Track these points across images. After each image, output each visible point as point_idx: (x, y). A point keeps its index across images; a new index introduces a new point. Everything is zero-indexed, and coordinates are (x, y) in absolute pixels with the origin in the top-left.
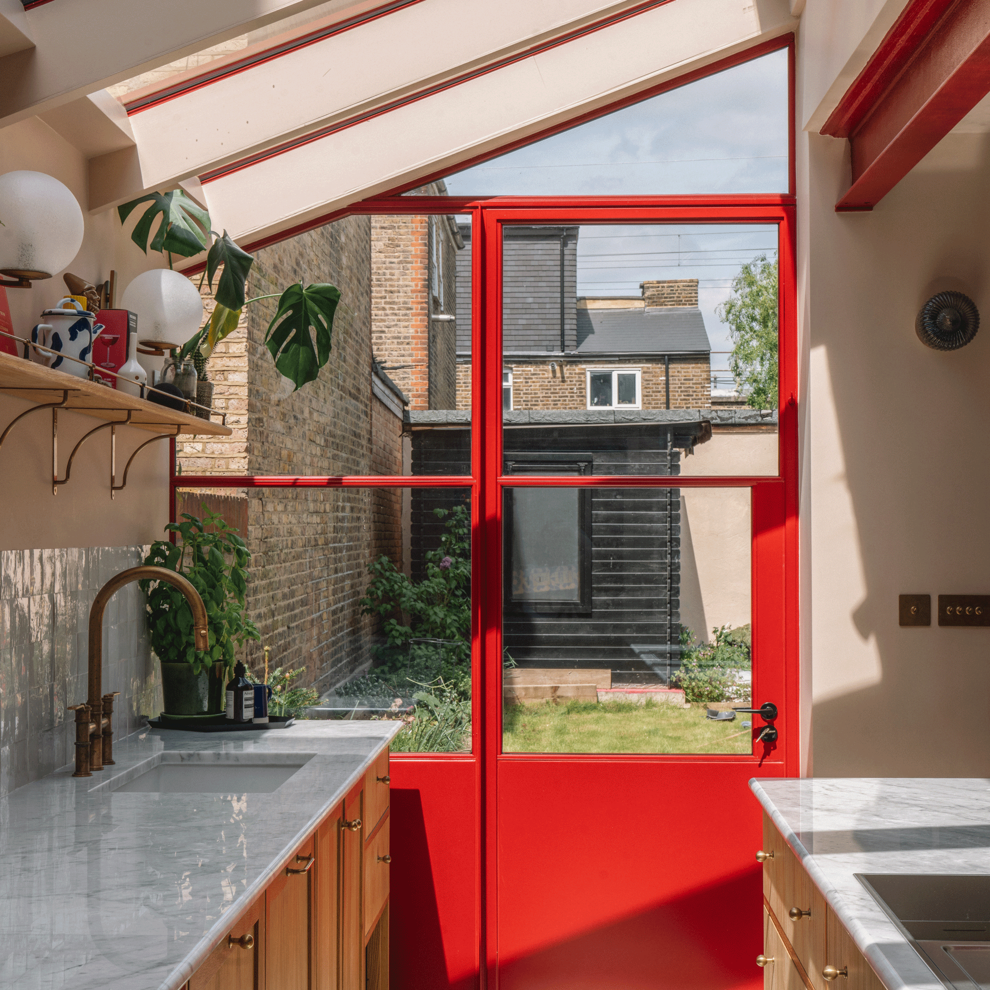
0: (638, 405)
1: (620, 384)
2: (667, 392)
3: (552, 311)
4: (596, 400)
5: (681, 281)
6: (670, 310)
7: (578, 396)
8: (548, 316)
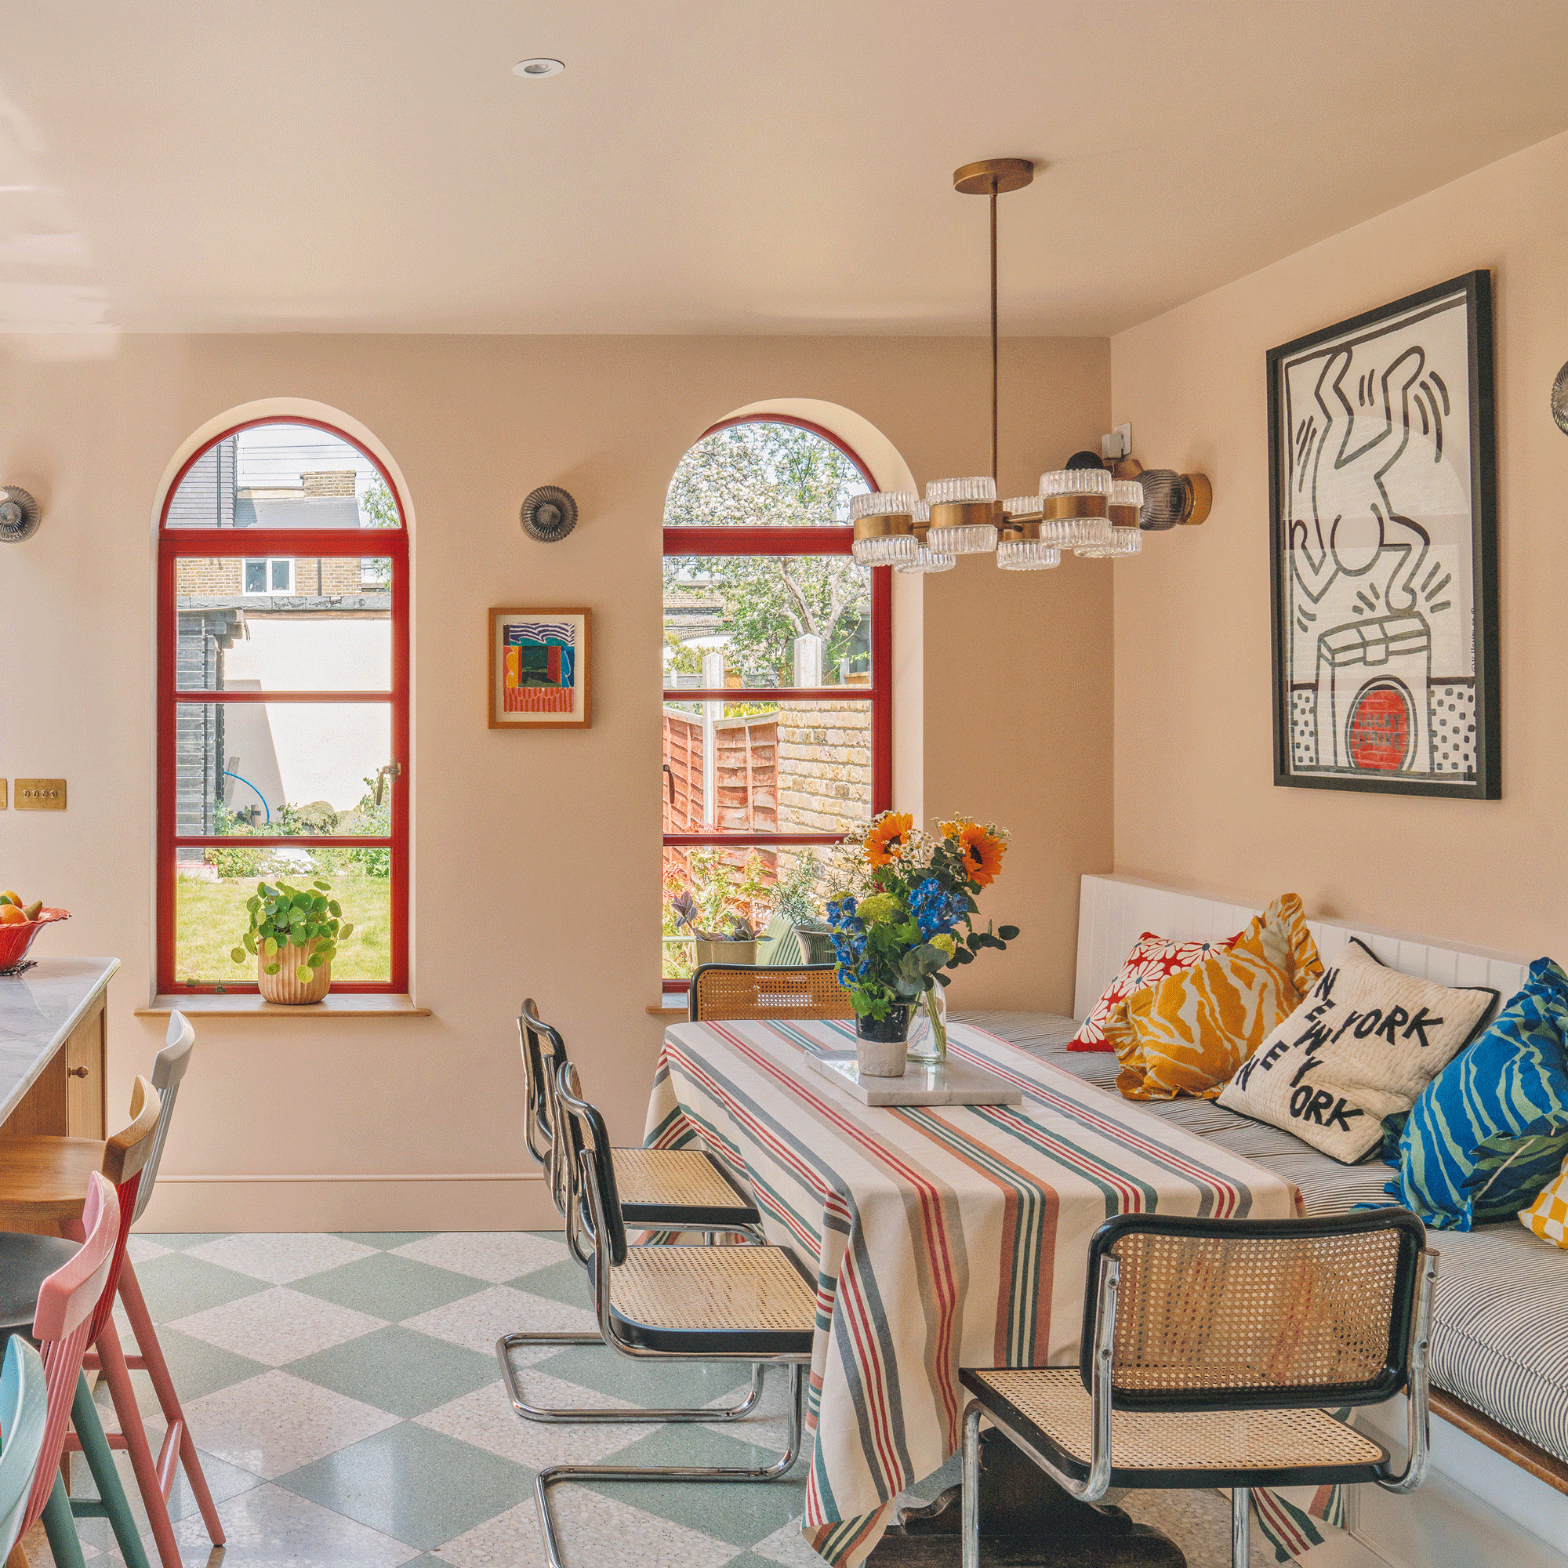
0: (291, 591)
1: (274, 571)
2: (320, 578)
3: (208, 501)
4: (251, 586)
5: (339, 473)
6: (328, 500)
7: (234, 583)
8: (206, 506)
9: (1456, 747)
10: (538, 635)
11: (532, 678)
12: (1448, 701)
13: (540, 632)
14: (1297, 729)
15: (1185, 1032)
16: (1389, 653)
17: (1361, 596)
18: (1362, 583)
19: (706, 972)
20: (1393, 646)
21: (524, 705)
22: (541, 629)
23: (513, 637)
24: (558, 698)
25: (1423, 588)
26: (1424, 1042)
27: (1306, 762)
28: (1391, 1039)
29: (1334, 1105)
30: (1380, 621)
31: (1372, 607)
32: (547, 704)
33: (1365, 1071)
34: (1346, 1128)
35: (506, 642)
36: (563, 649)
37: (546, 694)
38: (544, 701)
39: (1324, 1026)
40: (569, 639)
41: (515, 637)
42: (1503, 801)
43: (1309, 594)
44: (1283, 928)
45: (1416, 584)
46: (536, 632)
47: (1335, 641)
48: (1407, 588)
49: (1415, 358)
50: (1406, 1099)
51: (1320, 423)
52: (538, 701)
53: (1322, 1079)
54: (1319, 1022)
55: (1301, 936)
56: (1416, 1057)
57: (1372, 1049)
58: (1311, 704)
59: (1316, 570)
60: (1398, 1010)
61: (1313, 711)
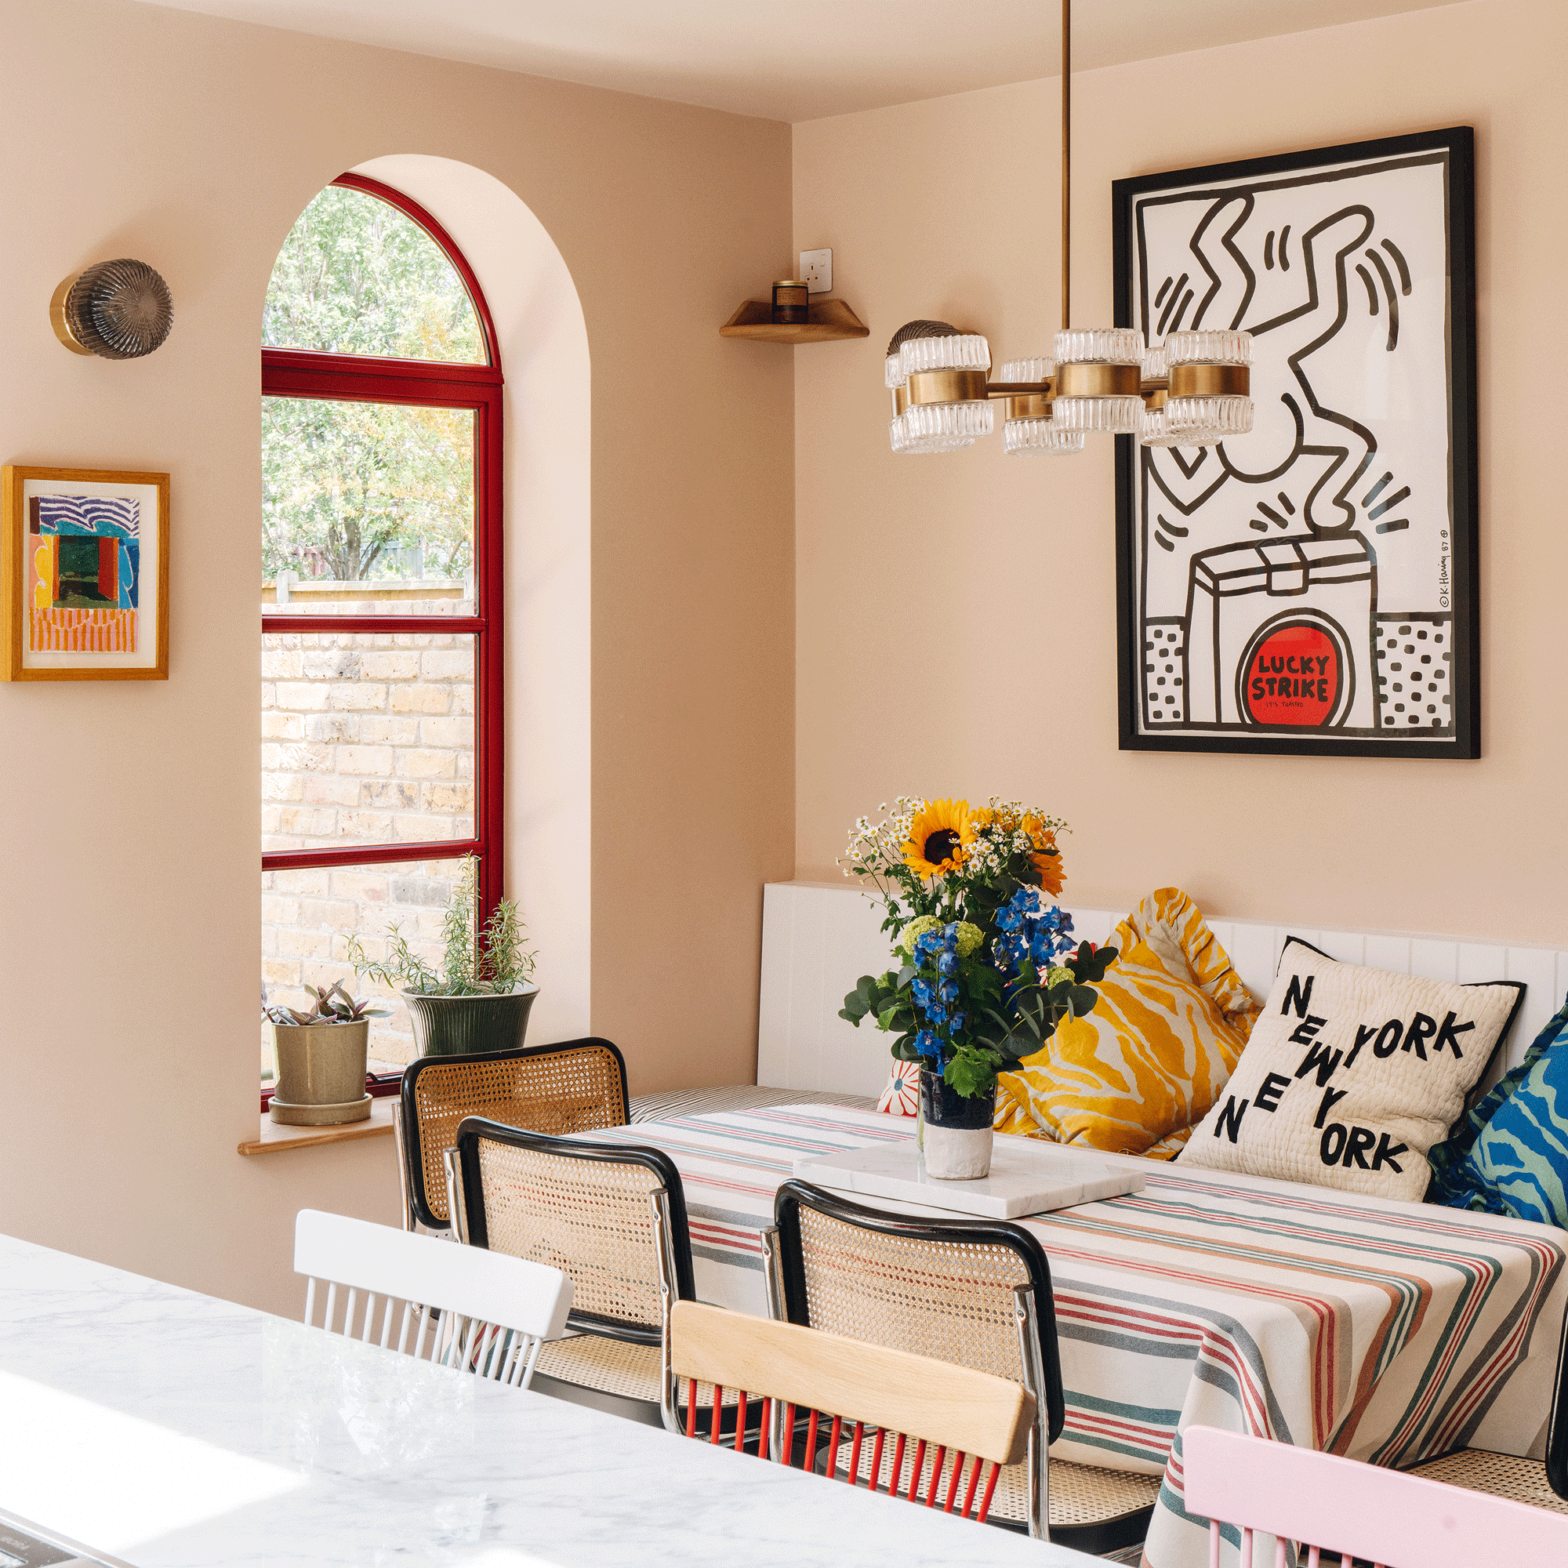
9: (1416, 697)
10: (84, 516)
11: (75, 592)
12: (1403, 641)
13: (88, 512)
14: (1152, 678)
15: (1115, 1079)
16: (1308, 582)
17: (1263, 507)
18: (1268, 493)
19: (424, 1071)
20: (1314, 573)
21: (62, 640)
22: (88, 506)
23: (47, 519)
24: (113, 630)
25: (1365, 504)
26: (1458, 1054)
27: (1168, 718)
28: (1422, 1054)
29: (1377, 1143)
30: (1296, 541)
31: (1283, 524)
32: (96, 635)
33: (1398, 1097)
34: (1397, 1169)
35: (35, 528)
36: (121, 543)
37: (96, 621)
38: (92, 632)
39: (1329, 1048)
40: (132, 526)
41: (49, 520)
42: (1482, 759)
43: (1178, 504)
44: (1170, 932)
45: (1354, 497)
46: (81, 511)
47: (1216, 564)
48: (1339, 501)
49: (1358, 222)
50: (1442, 1125)
51: (1200, 284)
52: (84, 631)
53: (1349, 1113)
54: (1318, 1045)
55: (1202, 941)
56: (1452, 1072)
57: (1401, 1069)
58: (1179, 643)
59: (1189, 472)
60: (1420, 1018)
61: (1183, 652)
